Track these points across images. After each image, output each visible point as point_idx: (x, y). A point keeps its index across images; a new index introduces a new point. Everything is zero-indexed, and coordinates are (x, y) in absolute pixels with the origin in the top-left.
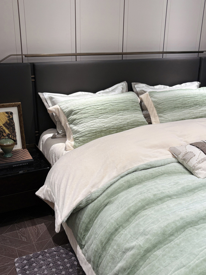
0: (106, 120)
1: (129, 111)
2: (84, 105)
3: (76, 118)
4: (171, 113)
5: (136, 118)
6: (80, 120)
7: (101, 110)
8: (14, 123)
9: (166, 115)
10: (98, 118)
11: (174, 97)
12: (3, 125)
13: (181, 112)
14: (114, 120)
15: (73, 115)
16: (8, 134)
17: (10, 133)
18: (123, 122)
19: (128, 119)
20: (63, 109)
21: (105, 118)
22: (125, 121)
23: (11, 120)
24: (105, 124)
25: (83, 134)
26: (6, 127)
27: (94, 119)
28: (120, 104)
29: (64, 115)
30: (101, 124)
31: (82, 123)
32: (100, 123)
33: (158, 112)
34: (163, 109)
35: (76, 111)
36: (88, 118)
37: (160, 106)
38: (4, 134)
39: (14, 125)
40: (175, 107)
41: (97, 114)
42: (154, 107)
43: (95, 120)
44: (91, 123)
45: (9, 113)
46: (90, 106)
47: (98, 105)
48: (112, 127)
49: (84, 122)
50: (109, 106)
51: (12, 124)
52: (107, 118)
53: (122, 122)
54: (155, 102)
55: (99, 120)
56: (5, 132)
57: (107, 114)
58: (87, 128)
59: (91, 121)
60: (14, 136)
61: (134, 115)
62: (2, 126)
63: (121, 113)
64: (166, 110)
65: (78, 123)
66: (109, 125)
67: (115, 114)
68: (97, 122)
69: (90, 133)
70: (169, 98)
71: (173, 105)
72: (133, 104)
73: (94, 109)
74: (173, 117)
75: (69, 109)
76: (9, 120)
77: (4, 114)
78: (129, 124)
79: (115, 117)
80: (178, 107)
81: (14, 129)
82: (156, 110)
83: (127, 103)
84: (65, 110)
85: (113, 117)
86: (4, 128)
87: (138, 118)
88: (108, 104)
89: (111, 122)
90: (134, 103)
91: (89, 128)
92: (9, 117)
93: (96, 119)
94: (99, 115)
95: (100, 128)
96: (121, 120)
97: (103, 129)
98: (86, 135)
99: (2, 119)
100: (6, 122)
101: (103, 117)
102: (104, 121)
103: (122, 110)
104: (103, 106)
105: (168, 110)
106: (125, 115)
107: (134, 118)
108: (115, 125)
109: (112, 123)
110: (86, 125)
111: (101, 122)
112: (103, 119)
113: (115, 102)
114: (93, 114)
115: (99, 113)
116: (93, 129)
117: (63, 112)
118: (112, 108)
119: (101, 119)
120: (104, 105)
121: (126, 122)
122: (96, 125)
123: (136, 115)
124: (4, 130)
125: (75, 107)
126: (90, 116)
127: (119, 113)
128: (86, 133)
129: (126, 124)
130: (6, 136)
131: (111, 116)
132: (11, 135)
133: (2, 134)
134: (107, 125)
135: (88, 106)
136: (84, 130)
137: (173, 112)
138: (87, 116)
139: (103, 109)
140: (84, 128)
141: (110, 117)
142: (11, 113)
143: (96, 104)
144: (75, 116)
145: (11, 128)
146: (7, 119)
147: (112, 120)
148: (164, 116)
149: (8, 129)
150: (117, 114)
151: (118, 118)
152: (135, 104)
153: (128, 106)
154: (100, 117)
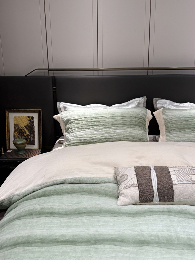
0: (97, 132)
1: (125, 126)
2: (80, 116)
3: (70, 127)
4: (178, 133)
5: (132, 134)
6: (72, 129)
7: (94, 121)
8: (33, 126)
9: (173, 135)
10: (89, 129)
11: (187, 117)
12: (25, 127)
13: (190, 134)
14: (105, 133)
15: (69, 124)
16: (28, 135)
17: (30, 135)
18: (116, 136)
19: (121, 134)
20: (63, 117)
21: (95, 130)
22: (118, 135)
23: (32, 123)
24: (95, 136)
25: (71, 142)
26: (27, 129)
27: (85, 129)
28: (117, 118)
29: (63, 123)
30: (91, 135)
31: (73, 132)
32: (89, 134)
33: (167, 131)
34: (172, 128)
35: (72, 121)
36: (79, 128)
37: (169, 124)
38: (25, 135)
39: (34, 128)
40: (185, 128)
41: (89, 126)
42: (164, 125)
43: (86, 131)
44: (80, 133)
45: (31, 117)
46: (85, 117)
47: (93, 117)
48: (102, 140)
49: (75, 132)
50: (104, 119)
51: (32, 127)
52: (98, 130)
53: (114, 136)
54: (166, 120)
55: (90, 131)
56: (26, 133)
57: (99, 127)
58: (76, 138)
59: (82, 131)
60: (32, 137)
61: (129, 130)
62: (23, 128)
63: (114, 127)
64: (174, 129)
65: (70, 132)
66: (98, 137)
67: (108, 127)
68: (87, 133)
69: (78, 142)
70: (180, 118)
71: (183, 125)
72: (133, 120)
73: (88, 121)
74: (179, 138)
75: (67, 118)
76: (30, 123)
77: (26, 117)
78: (121, 138)
79: (106, 130)
80: (189, 128)
81: (33, 131)
82: (165, 128)
83: (126, 118)
84: (64, 119)
85: (105, 130)
86: (25, 129)
87: (134, 134)
88: (104, 117)
89: (101, 135)
90: (134, 118)
91: (78, 137)
92: (30, 120)
93: (87, 129)
94: (91, 126)
95: (88, 139)
96: (114, 134)
97: (91, 140)
98: (73, 144)
99: (24, 122)
100: (28, 125)
101: (94, 129)
102: (94, 133)
103: (116, 124)
104: (97, 118)
105: (175, 129)
106: (119, 130)
107: (129, 133)
108: (105, 138)
109: (103, 135)
110: (76, 135)
111: (91, 133)
112: (94, 130)
113: (113, 115)
114: (85, 125)
115: (91, 125)
116: (81, 139)
117: (63, 120)
118: (107, 121)
119: (91, 131)
120: (99, 118)
121: (118, 137)
122: (85, 135)
123: (132, 131)
124: (25, 131)
125: (72, 117)
126: (82, 126)
127: (112, 126)
128: (74, 142)
129: (118, 139)
130: (26, 136)
131: (103, 129)
132: (30, 136)
133: (23, 134)
134: (97, 137)
135: (84, 117)
136: (73, 139)
137: (181, 133)
138: (79, 126)
139: (96, 122)
140: (74, 137)
141: (101, 130)
142: (33, 118)
143: (91, 116)
144: (70, 125)
145: (31, 130)
146: (28, 122)
147: (103, 133)
148: (170, 136)
149: (28, 130)
150: (110, 127)
151: (109, 132)
152: (135, 120)
153: (125, 120)
154: (91, 128)
